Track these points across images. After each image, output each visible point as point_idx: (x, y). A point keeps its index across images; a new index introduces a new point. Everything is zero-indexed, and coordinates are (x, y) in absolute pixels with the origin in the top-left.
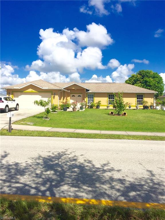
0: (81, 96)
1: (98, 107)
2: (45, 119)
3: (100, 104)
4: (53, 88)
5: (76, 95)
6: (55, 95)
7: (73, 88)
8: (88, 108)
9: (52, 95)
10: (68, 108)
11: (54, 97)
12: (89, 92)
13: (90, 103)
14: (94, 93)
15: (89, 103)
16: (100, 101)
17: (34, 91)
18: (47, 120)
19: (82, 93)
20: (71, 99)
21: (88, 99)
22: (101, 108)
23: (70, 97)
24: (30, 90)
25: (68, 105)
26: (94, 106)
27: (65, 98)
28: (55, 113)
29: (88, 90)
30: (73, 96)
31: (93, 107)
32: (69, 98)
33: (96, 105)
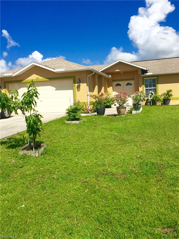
0: (131, 85)
1: (166, 101)
2: (25, 152)
3: (171, 95)
4: (75, 69)
5: (123, 83)
6: (80, 82)
7: (117, 70)
8: (146, 104)
9: (75, 83)
10: (109, 107)
11: (79, 87)
12: (147, 74)
13: (150, 94)
14: (158, 76)
15: (147, 95)
16: (171, 91)
17: (41, 78)
18: (33, 155)
19: (133, 79)
20: (113, 91)
21: (145, 88)
22: (172, 103)
23: (112, 87)
24: (34, 77)
25: (109, 102)
26: (158, 101)
27: (103, 88)
28: (74, 122)
29: (144, 72)
30: (117, 85)
31: (156, 104)
32: (110, 89)
33: (162, 98)
